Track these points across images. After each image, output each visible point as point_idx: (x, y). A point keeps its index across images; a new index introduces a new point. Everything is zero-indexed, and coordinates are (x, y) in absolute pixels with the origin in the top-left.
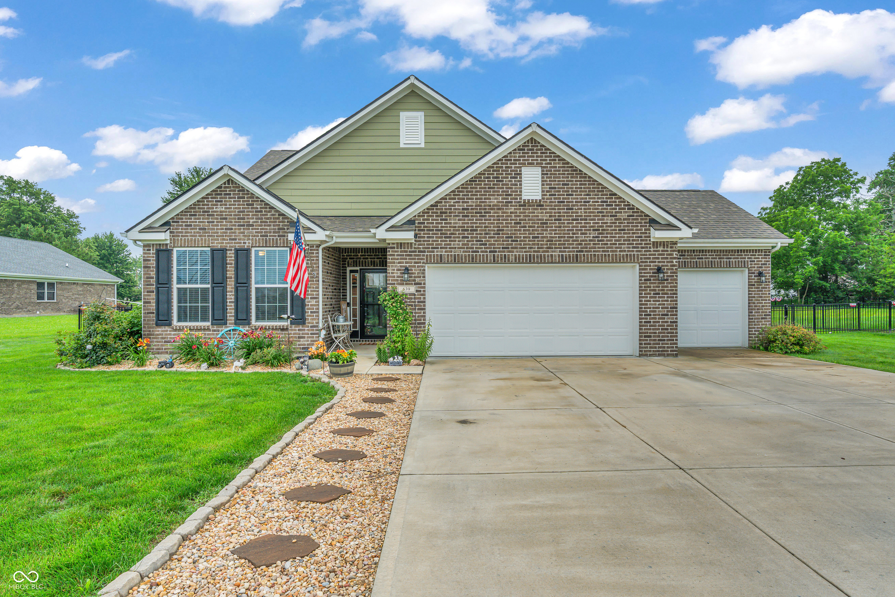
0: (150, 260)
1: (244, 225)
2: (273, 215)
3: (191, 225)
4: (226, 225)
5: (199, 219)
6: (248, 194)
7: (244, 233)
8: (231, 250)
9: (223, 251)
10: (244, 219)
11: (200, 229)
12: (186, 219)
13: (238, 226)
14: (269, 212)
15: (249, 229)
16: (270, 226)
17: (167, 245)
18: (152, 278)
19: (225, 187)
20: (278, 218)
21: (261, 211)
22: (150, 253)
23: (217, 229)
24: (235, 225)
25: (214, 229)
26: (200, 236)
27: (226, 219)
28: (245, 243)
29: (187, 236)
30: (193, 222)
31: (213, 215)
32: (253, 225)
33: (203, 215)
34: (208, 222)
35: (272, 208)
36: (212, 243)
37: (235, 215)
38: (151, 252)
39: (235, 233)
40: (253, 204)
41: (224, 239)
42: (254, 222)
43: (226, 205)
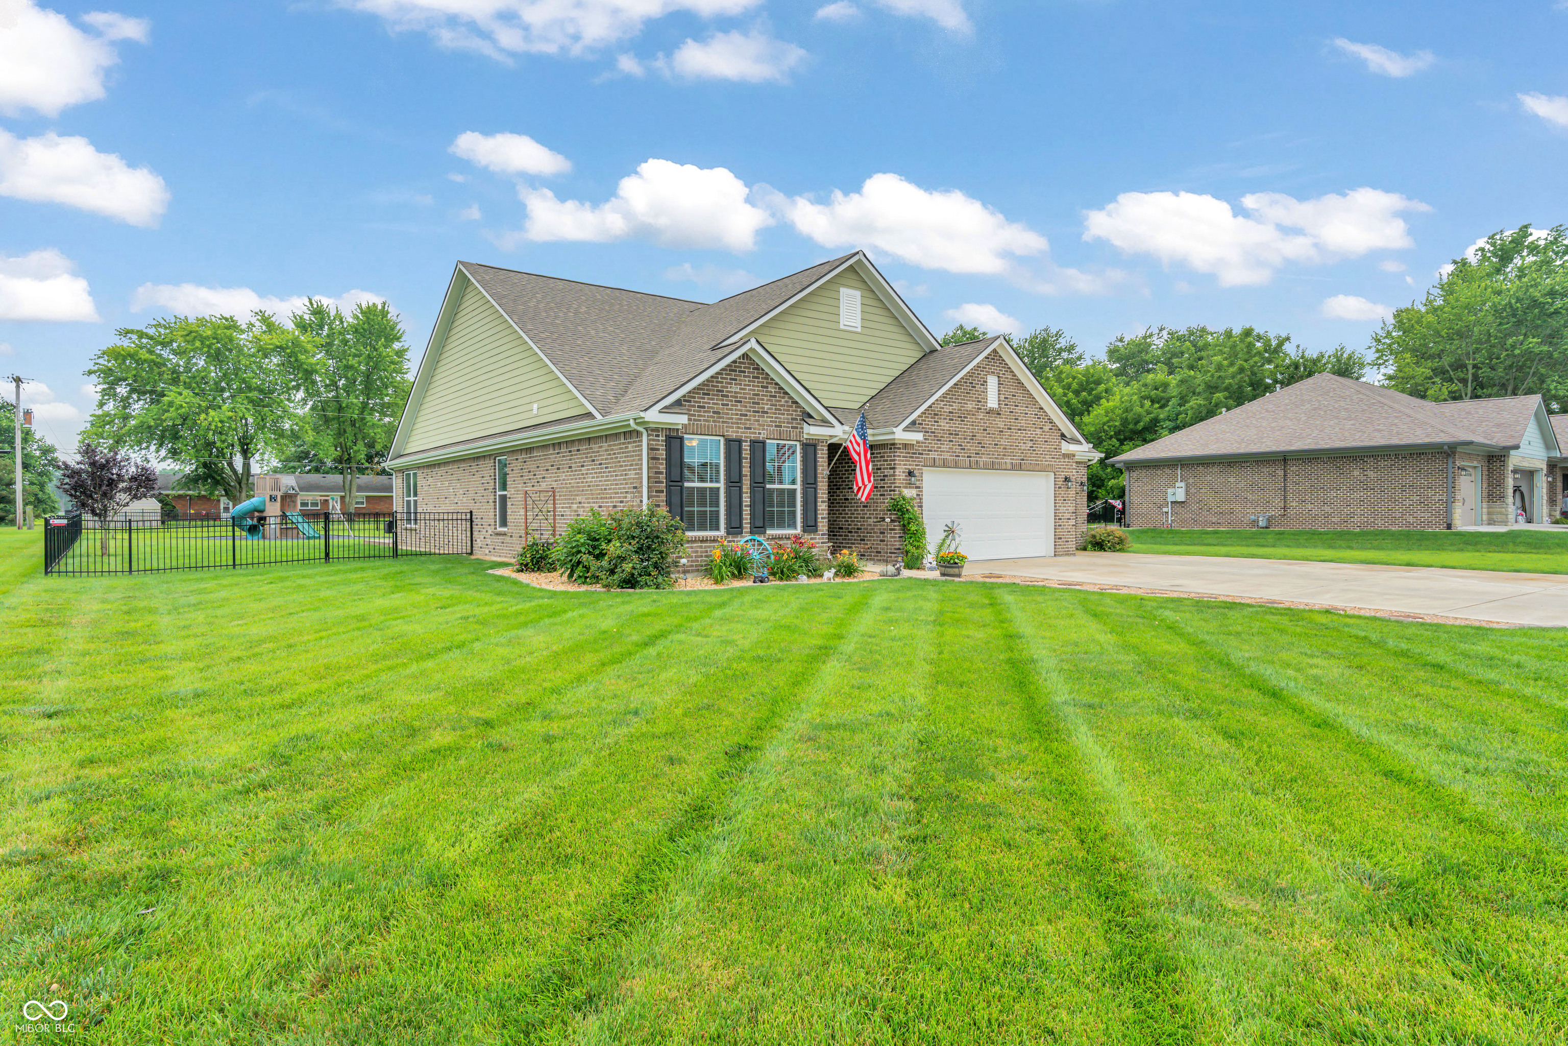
0: (658, 450)
1: (758, 412)
2: (787, 402)
3: (704, 407)
4: (741, 410)
5: (713, 399)
6: (762, 374)
7: (758, 421)
8: (746, 441)
9: (739, 442)
10: (758, 403)
11: (714, 412)
12: (699, 398)
13: (754, 412)
14: (783, 398)
15: (763, 417)
16: (783, 414)
17: (678, 430)
18: (661, 473)
19: (740, 363)
20: (791, 407)
21: (775, 396)
22: (658, 440)
23: (732, 414)
24: (750, 411)
25: (728, 414)
26: (714, 421)
27: (740, 402)
28: (760, 433)
29: (700, 420)
30: (706, 403)
31: (727, 396)
32: (767, 413)
33: (717, 395)
34: (723, 405)
35: (786, 393)
36: (727, 431)
37: (750, 398)
38: (660, 438)
39: (749, 420)
40: (767, 387)
41: (739, 428)
42: (769, 409)
43: (741, 385)
